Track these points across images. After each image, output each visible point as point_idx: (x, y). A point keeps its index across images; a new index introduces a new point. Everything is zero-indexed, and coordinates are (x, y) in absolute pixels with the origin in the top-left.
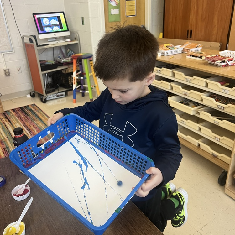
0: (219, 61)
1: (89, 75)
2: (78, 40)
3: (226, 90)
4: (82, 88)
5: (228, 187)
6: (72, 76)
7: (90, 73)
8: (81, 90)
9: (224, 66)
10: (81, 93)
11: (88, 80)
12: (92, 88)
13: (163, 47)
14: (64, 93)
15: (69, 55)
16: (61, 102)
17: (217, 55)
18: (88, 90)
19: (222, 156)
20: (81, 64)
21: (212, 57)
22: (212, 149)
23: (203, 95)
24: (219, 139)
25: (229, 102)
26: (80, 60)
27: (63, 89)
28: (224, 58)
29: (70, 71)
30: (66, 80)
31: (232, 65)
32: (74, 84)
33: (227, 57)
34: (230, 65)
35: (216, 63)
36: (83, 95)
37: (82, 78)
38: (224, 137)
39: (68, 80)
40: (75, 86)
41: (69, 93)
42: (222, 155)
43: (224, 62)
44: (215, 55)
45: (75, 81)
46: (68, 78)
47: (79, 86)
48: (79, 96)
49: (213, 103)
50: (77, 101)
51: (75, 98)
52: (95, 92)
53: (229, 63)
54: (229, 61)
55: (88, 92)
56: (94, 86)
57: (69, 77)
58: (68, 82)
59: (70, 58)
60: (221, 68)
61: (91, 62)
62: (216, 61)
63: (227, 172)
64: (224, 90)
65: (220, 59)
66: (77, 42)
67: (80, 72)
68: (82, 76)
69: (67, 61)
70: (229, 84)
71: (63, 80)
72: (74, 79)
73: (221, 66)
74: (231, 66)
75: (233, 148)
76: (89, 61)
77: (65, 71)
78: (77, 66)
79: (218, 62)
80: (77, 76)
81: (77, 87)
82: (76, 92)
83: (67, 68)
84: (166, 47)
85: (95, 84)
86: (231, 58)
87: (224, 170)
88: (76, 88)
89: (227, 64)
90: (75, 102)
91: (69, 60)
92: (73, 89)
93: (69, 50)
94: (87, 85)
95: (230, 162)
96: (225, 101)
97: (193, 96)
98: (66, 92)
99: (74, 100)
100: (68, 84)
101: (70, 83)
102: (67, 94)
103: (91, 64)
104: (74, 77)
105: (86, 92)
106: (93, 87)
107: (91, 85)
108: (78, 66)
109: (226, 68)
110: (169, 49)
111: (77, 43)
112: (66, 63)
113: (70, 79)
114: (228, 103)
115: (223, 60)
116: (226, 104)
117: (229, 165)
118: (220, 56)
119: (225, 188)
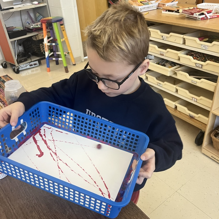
0: (198, 14)
1: (61, 41)
2: (46, 2)
3: (205, 46)
4: (55, 55)
5: (205, 147)
6: (43, 43)
7: (62, 39)
8: (54, 58)
9: (203, 19)
10: (54, 60)
11: (60, 47)
12: (65, 55)
13: (137, 3)
14: (37, 62)
15: (38, 20)
16: (35, 71)
17: (195, 8)
18: (61, 58)
19: (199, 117)
20: (52, 29)
21: (190, 9)
22: (189, 110)
23: (181, 54)
24: (197, 99)
25: (207, 59)
26: (49, 25)
27: (36, 58)
28: (203, 10)
29: (40, 38)
30: (37, 48)
31: (211, 17)
32: (46, 51)
33: (206, 9)
34: (209, 17)
35: (194, 15)
36: (57, 63)
37: (54, 44)
38: (201, 97)
39: (40, 47)
40: (47, 54)
41: (42, 61)
42: (200, 115)
43: (203, 14)
44: (193, 8)
45: (47, 48)
46: (39, 45)
47: (52, 53)
48: (52, 64)
49: (191, 62)
50: (51, 70)
51: (48, 66)
52: (69, 59)
53: (208, 15)
54: (208, 14)
55: (62, 59)
56: (67, 52)
57: (41, 45)
58: (40, 49)
59: (39, 23)
60: (200, 21)
61: (62, 26)
62: (194, 14)
63: (205, 132)
64: (202, 46)
65: (199, 12)
66: (46, 4)
67: (51, 38)
68: (54, 43)
69: (37, 26)
70: (207, 39)
71: (35, 48)
72: (46, 46)
73: (199, 18)
74: (210, 19)
75: (211, 108)
76: (60, 25)
77: (36, 38)
78: (47, 32)
79: (196, 15)
80: (49, 42)
81: (50, 55)
82: (49, 60)
83: (37, 35)
84: (140, 3)
85: (68, 51)
86: (210, 10)
87: (201, 130)
88: (48, 55)
89: (206, 16)
90: (50, 71)
91: (39, 25)
92: (45, 57)
93: (38, 15)
94: (60, 52)
95: (208, 122)
96: (204, 58)
97: (170, 55)
98: (39, 61)
99: (48, 68)
100: (41, 51)
101: (42, 51)
102: (40, 63)
103: (62, 29)
104: (46, 44)
105: (60, 59)
106: (67, 54)
107: (64, 52)
108: (49, 32)
109: (205, 21)
110: (143, 4)
111: (46, 6)
112: (35, 28)
113: (41, 47)
114: (207, 61)
115: (202, 12)
116: (205, 62)
117: (206, 125)
118: (198, 8)
119: (202, 147)
